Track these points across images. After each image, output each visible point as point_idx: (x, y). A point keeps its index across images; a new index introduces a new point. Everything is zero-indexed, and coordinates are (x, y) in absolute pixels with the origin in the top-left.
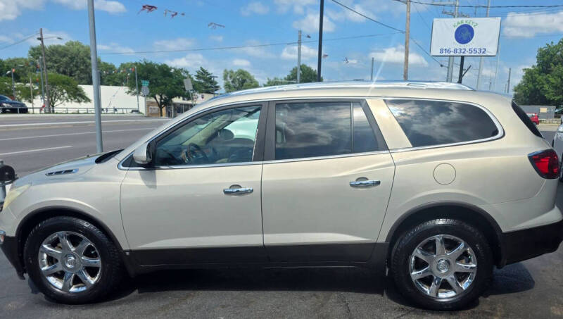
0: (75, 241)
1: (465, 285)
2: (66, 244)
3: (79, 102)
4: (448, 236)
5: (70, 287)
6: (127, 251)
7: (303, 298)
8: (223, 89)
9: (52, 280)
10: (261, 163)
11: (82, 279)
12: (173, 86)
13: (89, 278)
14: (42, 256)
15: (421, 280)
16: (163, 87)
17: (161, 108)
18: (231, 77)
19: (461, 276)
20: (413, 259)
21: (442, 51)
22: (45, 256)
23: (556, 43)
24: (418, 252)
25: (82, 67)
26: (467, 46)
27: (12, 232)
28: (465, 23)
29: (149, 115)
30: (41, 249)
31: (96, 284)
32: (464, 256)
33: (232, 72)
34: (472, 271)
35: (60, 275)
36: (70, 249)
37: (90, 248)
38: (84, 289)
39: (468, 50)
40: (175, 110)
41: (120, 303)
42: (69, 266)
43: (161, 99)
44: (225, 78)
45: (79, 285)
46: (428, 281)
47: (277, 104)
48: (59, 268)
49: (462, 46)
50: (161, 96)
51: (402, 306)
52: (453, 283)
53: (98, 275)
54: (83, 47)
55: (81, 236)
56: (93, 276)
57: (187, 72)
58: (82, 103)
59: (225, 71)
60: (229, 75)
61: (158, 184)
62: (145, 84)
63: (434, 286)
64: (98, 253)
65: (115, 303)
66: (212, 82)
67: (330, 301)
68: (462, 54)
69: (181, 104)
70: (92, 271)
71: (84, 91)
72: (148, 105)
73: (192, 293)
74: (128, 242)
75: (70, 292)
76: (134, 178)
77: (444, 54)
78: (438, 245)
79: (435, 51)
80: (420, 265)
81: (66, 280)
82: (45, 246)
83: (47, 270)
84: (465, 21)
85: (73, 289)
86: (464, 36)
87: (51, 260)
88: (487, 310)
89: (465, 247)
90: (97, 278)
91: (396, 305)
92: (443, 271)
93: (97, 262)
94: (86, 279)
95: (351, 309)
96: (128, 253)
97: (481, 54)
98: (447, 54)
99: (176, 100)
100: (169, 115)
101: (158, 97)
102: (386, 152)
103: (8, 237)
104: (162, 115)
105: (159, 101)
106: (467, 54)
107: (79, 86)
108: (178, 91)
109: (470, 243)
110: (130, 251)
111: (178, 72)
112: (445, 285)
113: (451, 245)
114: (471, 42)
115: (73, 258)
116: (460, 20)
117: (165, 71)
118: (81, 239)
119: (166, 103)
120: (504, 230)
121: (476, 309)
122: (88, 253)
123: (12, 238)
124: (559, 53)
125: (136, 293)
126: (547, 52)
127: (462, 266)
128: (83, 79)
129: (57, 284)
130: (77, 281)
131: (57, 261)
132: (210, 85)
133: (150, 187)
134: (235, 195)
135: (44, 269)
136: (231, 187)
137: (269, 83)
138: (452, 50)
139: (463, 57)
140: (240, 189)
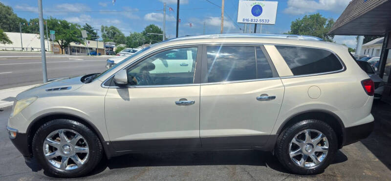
0: (69, 135)
1: (321, 159)
2: (64, 137)
3: (4, 43)
4: (312, 130)
5: (66, 167)
6: (108, 142)
7: (219, 169)
8: (101, 38)
9: (53, 163)
10: (199, 84)
11: (75, 161)
12: (71, 35)
13: (80, 160)
14: (45, 146)
15: (294, 157)
16: (64, 35)
17: (62, 49)
18: (106, 31)
19: (318, 154)
20: (291, 145)
21: (244, 20)
22: (47, 146)
23: (301, 19)
24: (294, 140)
25: (4, 21)
26: (259, 18)
27: (23, 130)
28: (257, 4)
29: (56, 53)
30: (45, 142)
31: (86, 164)
32: (322, 143)
33: (107, 27)
34: (325, 151)
35: (59, 159)
36: (67, 141)
37: (81, 140)
38: (76, 167)
39: (259, 20)
40: (70, 50)
41: (101, 176)
42: (66, 153)
43: (62, 43)
44: (102, 31)
45: (72, 165)
46: (298, 157)
48: (58, 153)
49: (256, 18)
50: (62, 41)
51: (282, 173)
52: (313, 158)
53: (87, 157)
54: (4, 7)
55: (73, 131)
56: (82, 158)
57: (80, 26)
58: (6, 44)
59: (103, 26)
60: (105, 29)
61: (130, 97)
62: (53, 33)
63: (302, 160)
64: (86, 143)
65: (97, 177)
66: (94, 33)
67: (237, 171)
68: (255, 22)
69: (75, 47)
70: (82, 156)
71: (8, 36)
72: (53, 46)
73: (146, 168)
74: (109, 136)
75: (66, 170)
76: (113, 94)
77: (245, 22)
78: (307, 135)
79: (240, 20)
80: (295, 147)
81: (63, 162)
82: (48, 139)
83: (50, 155)
84: (257, 3)
85: (68, 168)
86: (257, 11)
87: (52, 149)
88: (331, 174)
89: (322, 137)
90: (85, 160)
91: (278, 172)
92: (309, 151)
93: (86, 149)
94: (77, 161)
95: (253, 175)
96: (108, 144)
97: (267, 23)
98: (247, 22)
99: (72, 44)
100: (67, 53)
101: (60, 41)
102: (278, 78)
103: (21, 134)
104: (62, 53)
105: (60, 44)
106: (258, 22)
107: (4, 33)
108: (73, 38)
109: (325, 134)
110: (110, 142)
111: (74, 26)
112: (309, 160)
113: (313, 135)
114: (262, 15)
115: (68, 147)
116: (254, 2)
117: (65, 26)
118: (74, 135)
119: (65, 46)
120: (346, 126)
121: (324, 173)
122: (80, 144)
123: (24, 134)
124: (303, 25)
125: (108, 169)
126: (296, 24)
127: (319, 148)
128: (5, 28)
129: (57, 165)
130: (71, 162)
131: (56, 149)
132: (92, 35)
133: (125, 99)
134: (183, 105)
135: (46, 155)
136: (180, 100)
137: (131, 35)
138: (250, 20)
139: (256, 24)
140: (186, 101)
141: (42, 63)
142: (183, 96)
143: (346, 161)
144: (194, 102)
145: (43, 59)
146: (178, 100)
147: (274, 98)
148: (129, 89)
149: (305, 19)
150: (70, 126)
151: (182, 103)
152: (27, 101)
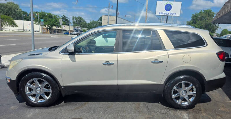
0: (41, 82)
1: (191, 100)
2: (37, 83)
3: (13, 26)
4: (186, 82)
5: (38, 100)
6: (63, 86)
7: (129, 104)
8: (72, 24)
9: (31, 98)
10: (118, 53)
11: (43, 97)
12: (53, 22)
13: (46, 97)
14: (26, 88)
15: (175, 98)
16: (49, 22)
17: (48, 30)
18: (75, 19)
19: (190, 96)
20: (173, 90)
21: (160, 13)
22: (28, 88)
23: (198, 13)
24: (175, 88)
25: (14, 13)
26: (169, 12)
27: (14, 78)
28: (168, 3)
29: (44, 33)
30: (26, 85)
31: (49, 99)
32: (192, 90)
33: (76, 17)
34: (194, 94)
35: (34, 96)
36: (39, 85)
37: (47, 85)
38: (44, 101)
40: (53, 31)
41: (58, 107)
42: (38, 92)
43: (48, 27)
44: (73, 19)
45: (42, 99)
46: (178, 98)
47: (123, 31)
48: (34, 92)
49: (168, 12)
50: (48, 26)
51: (168, 108)
52: (187, 99)
53: (50, 95)
54: (14, 4)
55: (43, 79)
56: (48, 96)
57: (59, 17)
58: (14, 27)
59: (73, 17)
60: (74, 19)
61: (76, 60)
62: (42, 20)
63: (180, 100)
64: (50, 87)
65: (56, 107)
66: (68, 21)
67: (140, 106)
68: (167, 15)
69: (56, 29)
70: (47, 94)
71: (15, 22)
72: (43, 29)
73: (86, 102)
74: (63, 83)
75: (38, 102)
76: (66, 58)
77: (161, 15)
78: (183, 85)
79: (157, 13)
80: (175, 92)
81: (36, 98)
82: (28, 84)
83: (29, 93)
84: (169, 2)
85: (39, 101)
86: (168, 8)
87: (30, 90)
88: (198, 109)
89: (192, 86)
90: (49, 96)
91: (165, 107)
92: (184, 95)
93: (50, 90)
94: (45, 97)
95: (150, 108)
96: (63, 87)
97: (174, 15)
98: (162, 15)
99: (54, 27)
100: (51, 33)
101: (47, 26)
102: (165, 50)
103: (12, 80)
104: (48, 33)
105: (47, 27)
106: (169, 15)
107: (13, 20)
108: (55, 24)
109: (194, 84)
110: (64, 86)
111: (55, 17)
112: (184, 100)
113: (187, 85)
114: (171, 10)
115: (39, 89)
116: (166, 2)
117: (50, 16)
118: (43, 81)
119: (50, 29)
120: (207, 79)
121: (194, 109)
122: (46, 87)
123: (14, 81)
124: (199, 16)
125: (63, 102)
126: (195, 16)
127: (191, 93)
128: (14, 17)
129: (33, 99)
130: (41, 98)
131: (33, 90)
132: (67, 22)
133: (73, 61)
134: (107, 65)
135: (27, 93)
136: (106, 62)
137: (91, 22)
138: (164, 13)
139: (167, 16)
140: (109, 63)
141: (32, 39)
142: (108, 60)
143: (210, 102)
144: (114, 63)
145: (33, 37)
146: (104, 62)
147: (162, 62)
148: (76, 55)
149: (201, 12)
150: (41, 77)
151: (107, 64)
152: (16, 62)
